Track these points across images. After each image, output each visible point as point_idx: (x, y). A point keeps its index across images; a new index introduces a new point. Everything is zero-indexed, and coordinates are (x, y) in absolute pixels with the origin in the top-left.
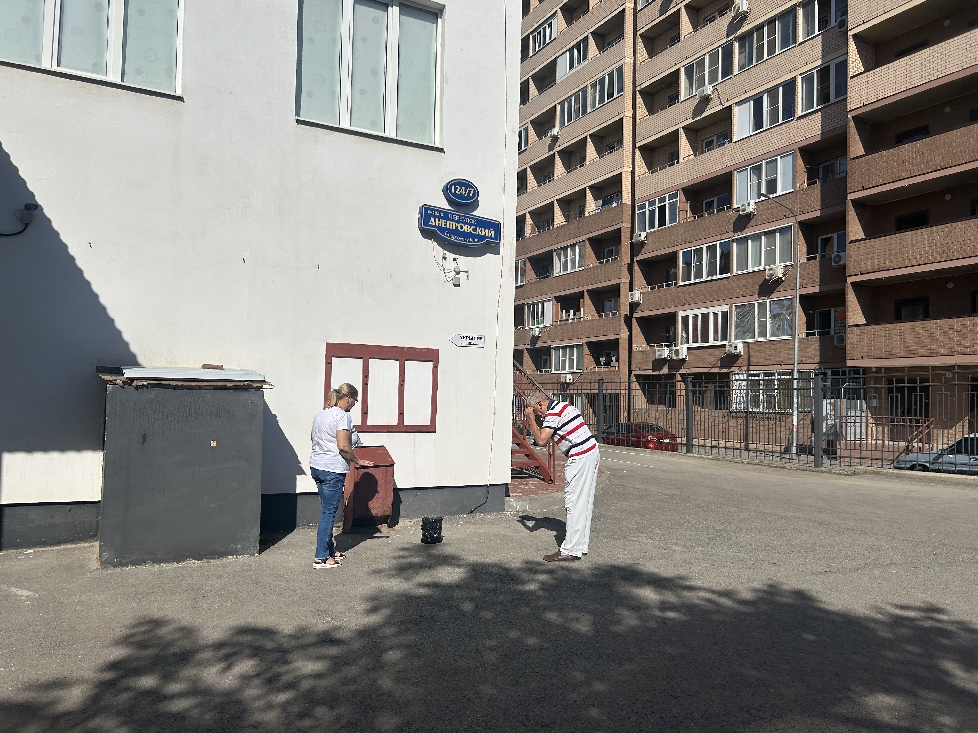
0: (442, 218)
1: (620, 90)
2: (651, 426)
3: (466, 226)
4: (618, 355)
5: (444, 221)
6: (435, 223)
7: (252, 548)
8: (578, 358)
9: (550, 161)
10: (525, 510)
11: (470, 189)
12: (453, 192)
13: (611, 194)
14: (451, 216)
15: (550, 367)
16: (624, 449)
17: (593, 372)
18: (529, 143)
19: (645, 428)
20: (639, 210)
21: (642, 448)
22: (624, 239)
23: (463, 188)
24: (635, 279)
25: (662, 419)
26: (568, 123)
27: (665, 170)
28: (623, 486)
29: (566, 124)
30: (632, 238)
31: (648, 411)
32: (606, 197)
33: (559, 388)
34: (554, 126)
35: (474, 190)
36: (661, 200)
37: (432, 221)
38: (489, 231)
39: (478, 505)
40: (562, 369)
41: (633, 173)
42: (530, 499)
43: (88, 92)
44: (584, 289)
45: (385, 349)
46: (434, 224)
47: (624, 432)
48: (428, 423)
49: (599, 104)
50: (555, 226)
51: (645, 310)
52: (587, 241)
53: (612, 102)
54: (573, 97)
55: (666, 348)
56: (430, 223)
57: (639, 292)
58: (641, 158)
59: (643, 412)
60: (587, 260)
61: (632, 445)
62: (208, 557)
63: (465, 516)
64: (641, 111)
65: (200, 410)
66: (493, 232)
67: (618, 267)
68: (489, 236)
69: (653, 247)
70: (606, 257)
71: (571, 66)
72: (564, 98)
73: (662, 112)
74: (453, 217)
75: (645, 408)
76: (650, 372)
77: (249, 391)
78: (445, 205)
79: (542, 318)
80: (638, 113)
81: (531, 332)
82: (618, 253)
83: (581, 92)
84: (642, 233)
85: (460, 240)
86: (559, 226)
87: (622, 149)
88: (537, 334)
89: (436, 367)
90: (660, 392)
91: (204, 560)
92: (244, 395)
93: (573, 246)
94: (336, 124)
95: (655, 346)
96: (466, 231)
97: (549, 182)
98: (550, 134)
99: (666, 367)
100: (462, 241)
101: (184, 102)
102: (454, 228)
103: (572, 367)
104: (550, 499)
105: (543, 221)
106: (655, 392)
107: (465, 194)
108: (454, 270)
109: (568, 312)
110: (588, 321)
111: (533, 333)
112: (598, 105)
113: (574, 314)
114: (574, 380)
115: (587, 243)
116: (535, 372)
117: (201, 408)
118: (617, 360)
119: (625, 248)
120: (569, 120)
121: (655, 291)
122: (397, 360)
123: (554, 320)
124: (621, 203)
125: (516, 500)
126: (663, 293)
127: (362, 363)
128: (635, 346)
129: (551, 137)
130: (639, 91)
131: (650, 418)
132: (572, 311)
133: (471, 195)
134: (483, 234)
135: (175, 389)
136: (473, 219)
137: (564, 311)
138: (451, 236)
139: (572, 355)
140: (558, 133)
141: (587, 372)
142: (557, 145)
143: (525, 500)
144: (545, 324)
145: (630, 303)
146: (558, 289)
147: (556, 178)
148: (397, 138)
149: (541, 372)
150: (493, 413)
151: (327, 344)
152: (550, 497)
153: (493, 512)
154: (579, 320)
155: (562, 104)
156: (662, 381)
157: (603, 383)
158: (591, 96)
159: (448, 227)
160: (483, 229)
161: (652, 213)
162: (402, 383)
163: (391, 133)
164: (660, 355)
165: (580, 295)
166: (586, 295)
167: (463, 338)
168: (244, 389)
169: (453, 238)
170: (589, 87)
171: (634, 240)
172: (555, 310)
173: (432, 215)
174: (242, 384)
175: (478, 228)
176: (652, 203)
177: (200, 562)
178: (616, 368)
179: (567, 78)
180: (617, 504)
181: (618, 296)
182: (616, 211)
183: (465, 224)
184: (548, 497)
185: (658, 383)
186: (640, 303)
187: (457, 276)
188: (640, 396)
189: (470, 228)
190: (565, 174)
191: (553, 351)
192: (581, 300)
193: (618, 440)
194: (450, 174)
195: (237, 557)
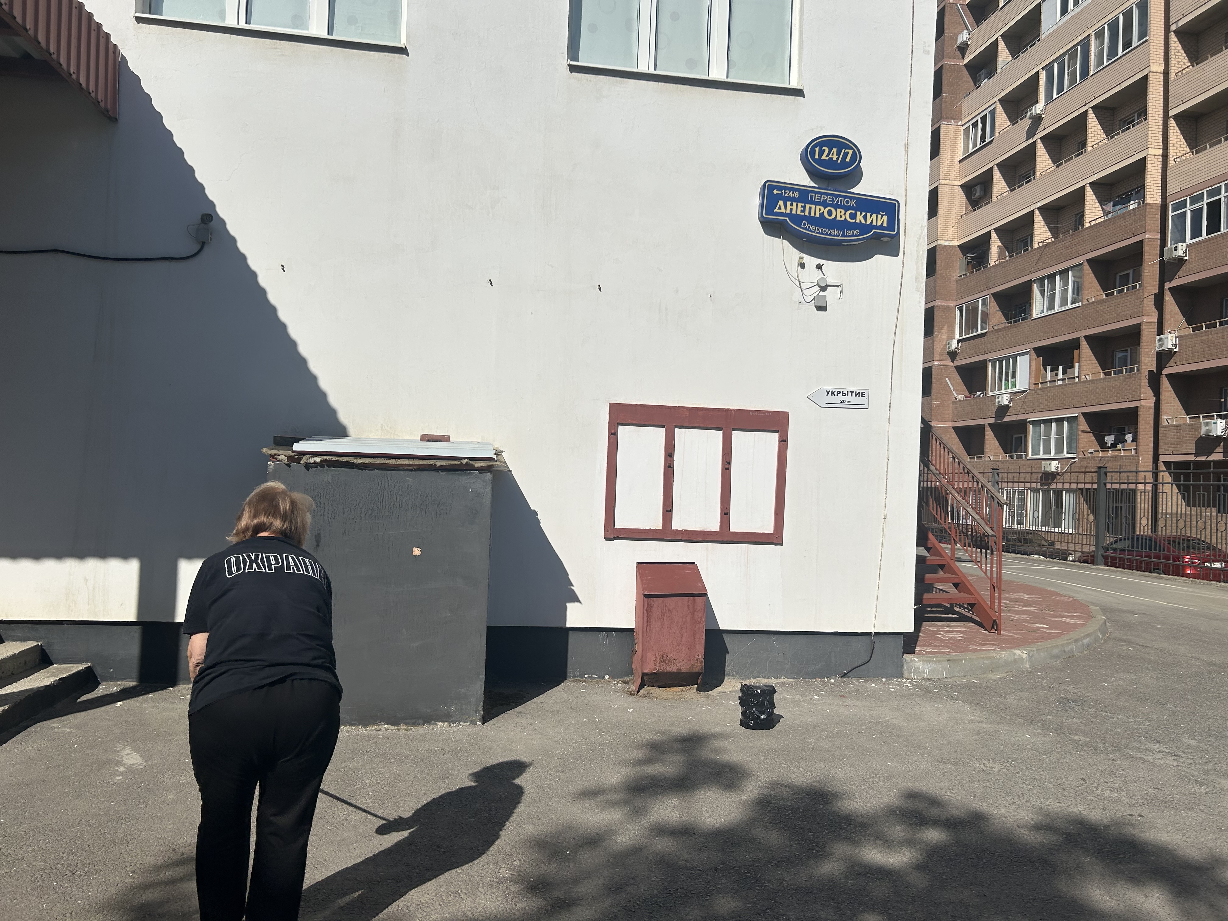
0: (798, 201)
1: (1143, 33)
2: (1188, 540)
3: (839, 210)
4: (1136, 432)
5: (800, 205)
6: (786, 209)
7: (473, 713)
8: (1070, 437)
9: (1029, 153)
10: (939, 676)
11: (846, 151)
12: (817, 157)
13: (1127, 191)
14: (812, 196)
15: (1026, 451)
16: (1140, 575)
17: (1094, 457)
18: (997, 131)
19: (1179, 543)
20: (1174, 211)
21: (1172, 575)
22: (1148, 257)
23: (835, 150)
24: (1167, 316)
25: (1208, 530)
26: (1058, 94)
27: (1219, 146)
28: (1129, 642)
29: (1055, 96)
30: (1162, 254)
31: (1183, 517)
32: (1118, 196)
33: (1039, 481)
34: (1037, 102)
35: (854, 151)
36: (1211, 194)
37: (781, 207)
38: (879, 216)
39: (856, 665)
40: (1044, 453)
41: (1165, 157)
42: (949, 660)
43: (280, 53)
44: (1082, 334)
45: (701, 413)
46: (783, 210)
47: (1142, 549)
48: (769, 528)
49: (1108, 59)
50: (1036, 246)
51: (1184, 362)
52: (1086, 264)
53: (1130, 54)
54: (1067, 56)
55: (1219, 421)
56: (776, 210)
57: (1174, 335)
58: (1179, 131)
59: (1174, 520)
60: (1087, 292)
61: (1154, 569)
62: (407, 721)
63: (832, 681)
64: (1179, 62)
65: (398, 500)
66: (885, 218)
67: (1138, 299)
68: (879, 224)
69: (1198, 265)
70: (1118, 285)
71: (1064, 10)
72: (1052, 58)
73: (1214, 57)
74: (816, 198)
75: (1179, 512)
76: (1192, 458)
77: (469, 474)
78: (803, 179)
79: (1013, 380)
80: (1173, 65)
81: (997, 400)
82: (1138, 277)
83: (1079, 47)
84: (1180, 245)
85: (827, 234)
86: (1041, 245)
87: (1146, 122)
88: (1006, 402)
89: (783, 441)
90: (1207, 489)
91: (403, 726)
92: (463, 480)
93: (1064, 273)
94: (633, 67)
95: (1199, 417)
96: (838, 218)
97: (1027, 183)
98: (1028, 114)
99: (1220, 449)
100: (830, 235)
101: (408, 55)
102: (817, 215)
103: (1059, 450)
104: (986, 662)
105: (1018, 240)
106: (1197, 488)
107: (838, 159)
108: (818, 284)
109: (1055, 369)
110: (1087, 381)
111: (999, 402)
112: (1107, 62)
113: (1064, 372)
114: (1062, 468)
115: (1086, 266)
116: (1003, 457)
117: (399, 498)
118: (1135, 440)
119: (1149, 270)
120: (1060, 89)
121: (1202, 333)
122: (720, 429)
123: (1033, 381)
124: (1143, 202)
125: (923, 661)
126: (1215, 336)
127: (664, 434)
128: (1165, 417)
129: (1030, 118)
130: (1174, 32)
131: (1188, 529)
132: (1061, 368)
133: (848, 160)
134: (868, 222)
135: (362, 469)
136: (851, 198)
137: (1049, 368)
138: (812, 228)
139: (1060, 432)
140: (1042, 111)
141: (1084, 458)
142: (1041, 128)
143: (940, 661)
144: (1019, 388)
145: (1157, 352)
146: (1039, 337)
147: (1038, 175)
148: (729, 80)
149: (1012, 457)
150: (883, 516)
151: (612, 405)
152: (988, 658)
153: (882, 678)
154: (1072, 381)
155: (1049, 68)
156: (1210, 471)
157: (1106, 474)
158: (1095, 50)
159: (807, 214)
160: (869, 215)
161: (1196, 215)
162: (727, 466)
163: (718, 74)
164: (1209, 431)
165: (1075, 344)
166: (1084, 344)
167: (830, 393)
168: (463, 470)
169: (815, 232)
170: (1093, 37)
171: (1166, 257)
172: (1034, 367)
173: (780, 197)
174: (458, 463)
175: (858, 213)
176: (1197, 199)
177: (396, 728)
178: (1133, 452)
179: (1058, 28)
180: (1112, 677)
181: (1138, 343)
182: (1135, 215)
183: (836, 207)
184: (983, 658)
185: (1202, 473)
186: (1176, 352)
187: (822, 293)
188: (1169, 493)
189: (845, 214)
190: (1052, 169)
191: (1030, 427)
192: (1076, 352)
193: (1130, 561)
194: (812, 129)
195: (450, 725)
